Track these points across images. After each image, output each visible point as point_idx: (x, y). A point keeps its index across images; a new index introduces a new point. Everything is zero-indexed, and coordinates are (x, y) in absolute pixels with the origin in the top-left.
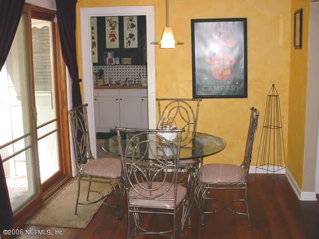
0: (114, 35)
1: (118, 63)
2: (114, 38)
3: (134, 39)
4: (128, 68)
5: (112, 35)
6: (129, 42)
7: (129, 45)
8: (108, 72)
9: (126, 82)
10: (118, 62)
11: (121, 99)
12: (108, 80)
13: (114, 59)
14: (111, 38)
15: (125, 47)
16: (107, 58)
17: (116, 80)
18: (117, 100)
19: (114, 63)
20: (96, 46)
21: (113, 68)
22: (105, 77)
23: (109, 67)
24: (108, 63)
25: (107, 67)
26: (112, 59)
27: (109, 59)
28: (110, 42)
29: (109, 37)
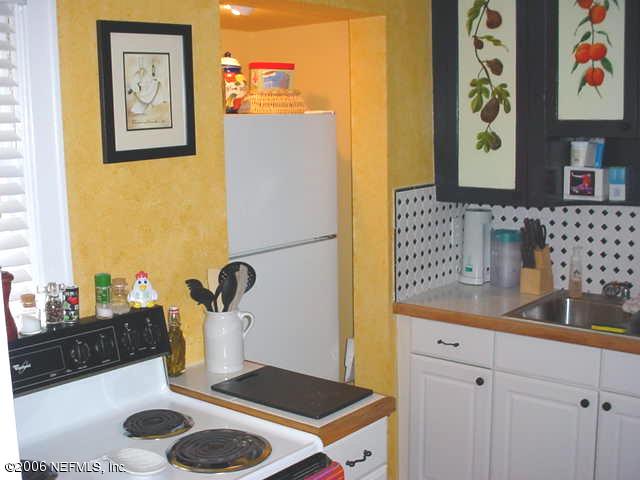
0: (600, 53)
1: (622, 197)
2: (598, 64)
5: (590, 52)
8: (570, 231)
10: (619, 192)
11: (607, 407)
13: (599, 174)
14: (583, 68)
16: (567, 170)
17: (610, 277)
18: (585, 403)
19: (599, 195)
20: (508, 109)
21: (598, 218)
22: (556, 257)
23: (578, 211)
24: (572, 193)
25: (567, 207)
26: (593, 173)
27: (575, 172)
28: (580, 89)
29: (575, 60)
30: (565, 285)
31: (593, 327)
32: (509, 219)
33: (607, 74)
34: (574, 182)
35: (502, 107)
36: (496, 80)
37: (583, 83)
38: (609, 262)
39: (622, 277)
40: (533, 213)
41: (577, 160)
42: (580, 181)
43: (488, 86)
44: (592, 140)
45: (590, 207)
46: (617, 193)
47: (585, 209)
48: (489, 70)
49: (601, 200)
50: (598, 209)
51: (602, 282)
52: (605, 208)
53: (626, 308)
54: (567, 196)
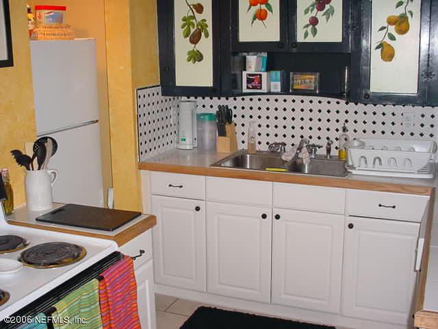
1: (279, 90)
2: (263, 7)
3: (331, 11)
4: (306, 105)
6: (314, 21)
7: (315, 32)
8: (247, 112)
9: (300, 149)
10: (277, 86)
11: (278, 217)
12: (245, 138)
13: (264, 75)
14: (254, 9)
15: (300, 38)
16: (244, 73)
17: (272, 140)
18: (264, 216)
19: (264, 89)
20: (207, 36)
21: (264, 104)
22: (239, 129)
23: (251, 100)
24: (248, 88)
25: (244, 97)
26: (260, 75)
27: (250, 75)
28: (252, 23)
29: (249, 4)
30: (245, 146)
31: (267, 169)
32: (208, 107)
33: (269, 12)
34: (249, 81)
35: (203, 34)
36: (199, 17)
37: (254, 19)
38: (272, 130)
39: (280, 140)
40: (223, 101)
41: (250, 67)
42: (253, 80)
43: (194, 21)
44: (259, 54)
45: (259, 96)
46: (276, 87)
47: (255, 98)
48: (194, 10)
49: (266, 91)
50: (264, 98)
51: (268, 143)
52: (268, 96)
53: (284, 158)
54: (245, 90)
